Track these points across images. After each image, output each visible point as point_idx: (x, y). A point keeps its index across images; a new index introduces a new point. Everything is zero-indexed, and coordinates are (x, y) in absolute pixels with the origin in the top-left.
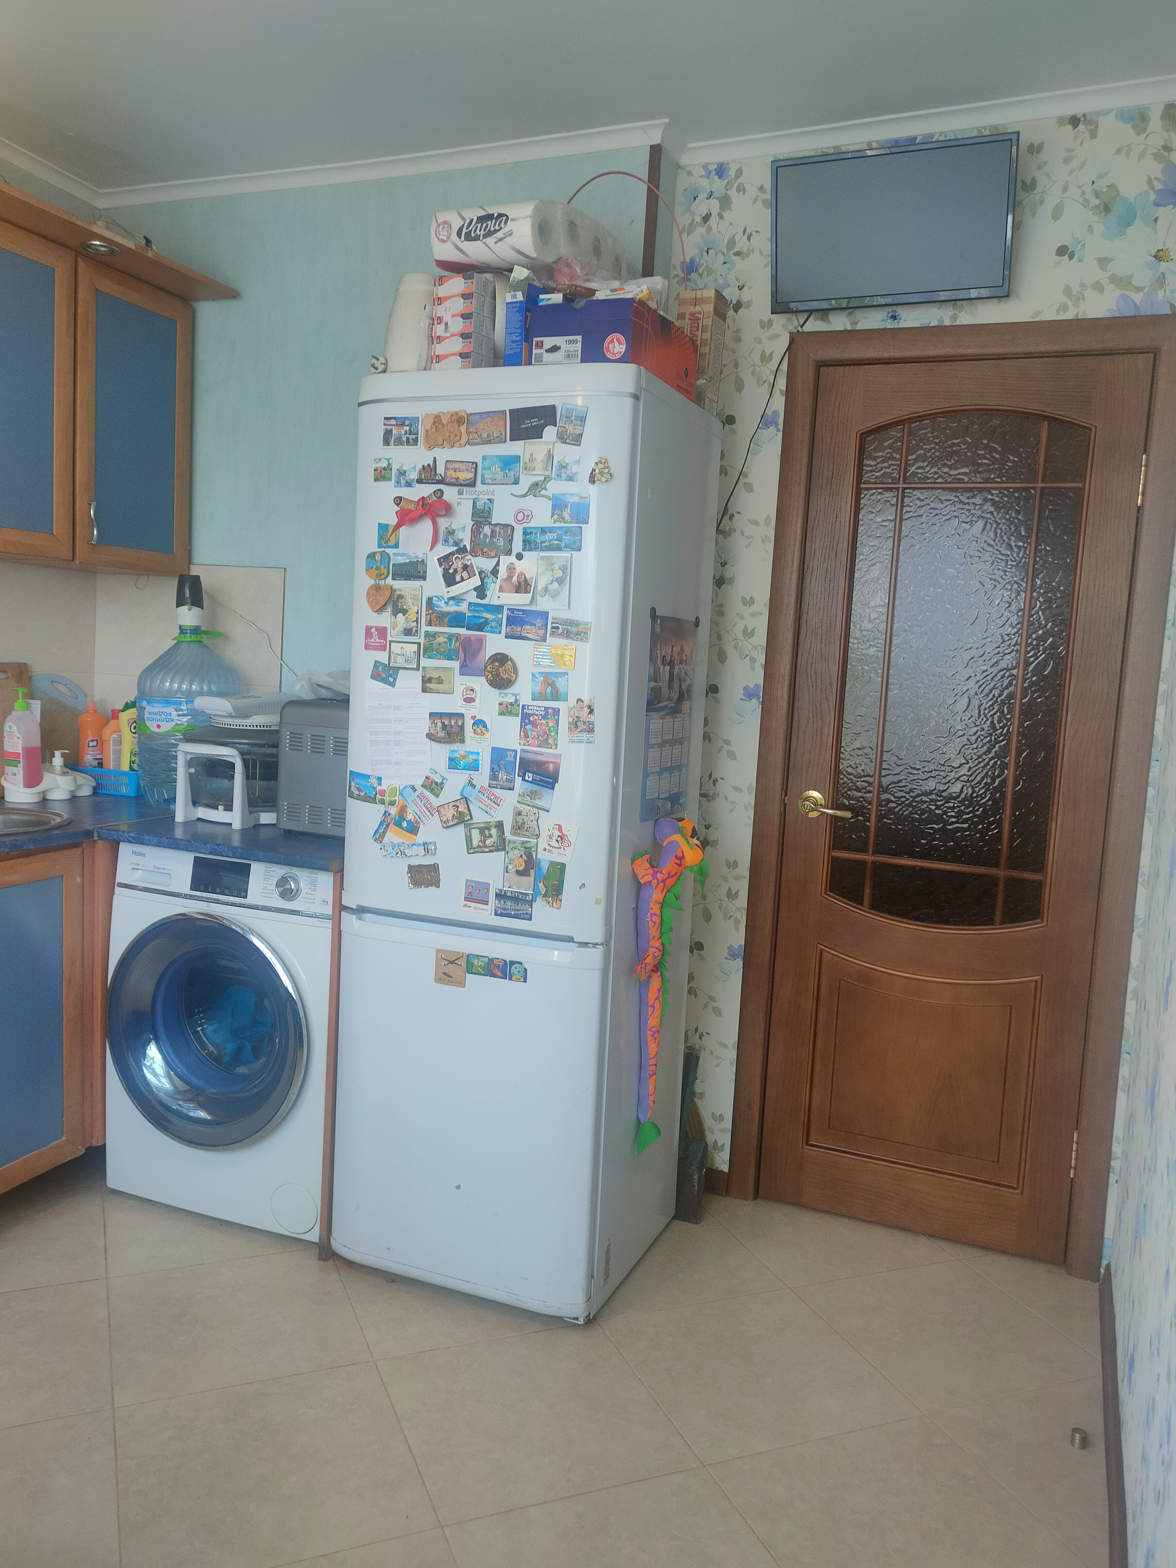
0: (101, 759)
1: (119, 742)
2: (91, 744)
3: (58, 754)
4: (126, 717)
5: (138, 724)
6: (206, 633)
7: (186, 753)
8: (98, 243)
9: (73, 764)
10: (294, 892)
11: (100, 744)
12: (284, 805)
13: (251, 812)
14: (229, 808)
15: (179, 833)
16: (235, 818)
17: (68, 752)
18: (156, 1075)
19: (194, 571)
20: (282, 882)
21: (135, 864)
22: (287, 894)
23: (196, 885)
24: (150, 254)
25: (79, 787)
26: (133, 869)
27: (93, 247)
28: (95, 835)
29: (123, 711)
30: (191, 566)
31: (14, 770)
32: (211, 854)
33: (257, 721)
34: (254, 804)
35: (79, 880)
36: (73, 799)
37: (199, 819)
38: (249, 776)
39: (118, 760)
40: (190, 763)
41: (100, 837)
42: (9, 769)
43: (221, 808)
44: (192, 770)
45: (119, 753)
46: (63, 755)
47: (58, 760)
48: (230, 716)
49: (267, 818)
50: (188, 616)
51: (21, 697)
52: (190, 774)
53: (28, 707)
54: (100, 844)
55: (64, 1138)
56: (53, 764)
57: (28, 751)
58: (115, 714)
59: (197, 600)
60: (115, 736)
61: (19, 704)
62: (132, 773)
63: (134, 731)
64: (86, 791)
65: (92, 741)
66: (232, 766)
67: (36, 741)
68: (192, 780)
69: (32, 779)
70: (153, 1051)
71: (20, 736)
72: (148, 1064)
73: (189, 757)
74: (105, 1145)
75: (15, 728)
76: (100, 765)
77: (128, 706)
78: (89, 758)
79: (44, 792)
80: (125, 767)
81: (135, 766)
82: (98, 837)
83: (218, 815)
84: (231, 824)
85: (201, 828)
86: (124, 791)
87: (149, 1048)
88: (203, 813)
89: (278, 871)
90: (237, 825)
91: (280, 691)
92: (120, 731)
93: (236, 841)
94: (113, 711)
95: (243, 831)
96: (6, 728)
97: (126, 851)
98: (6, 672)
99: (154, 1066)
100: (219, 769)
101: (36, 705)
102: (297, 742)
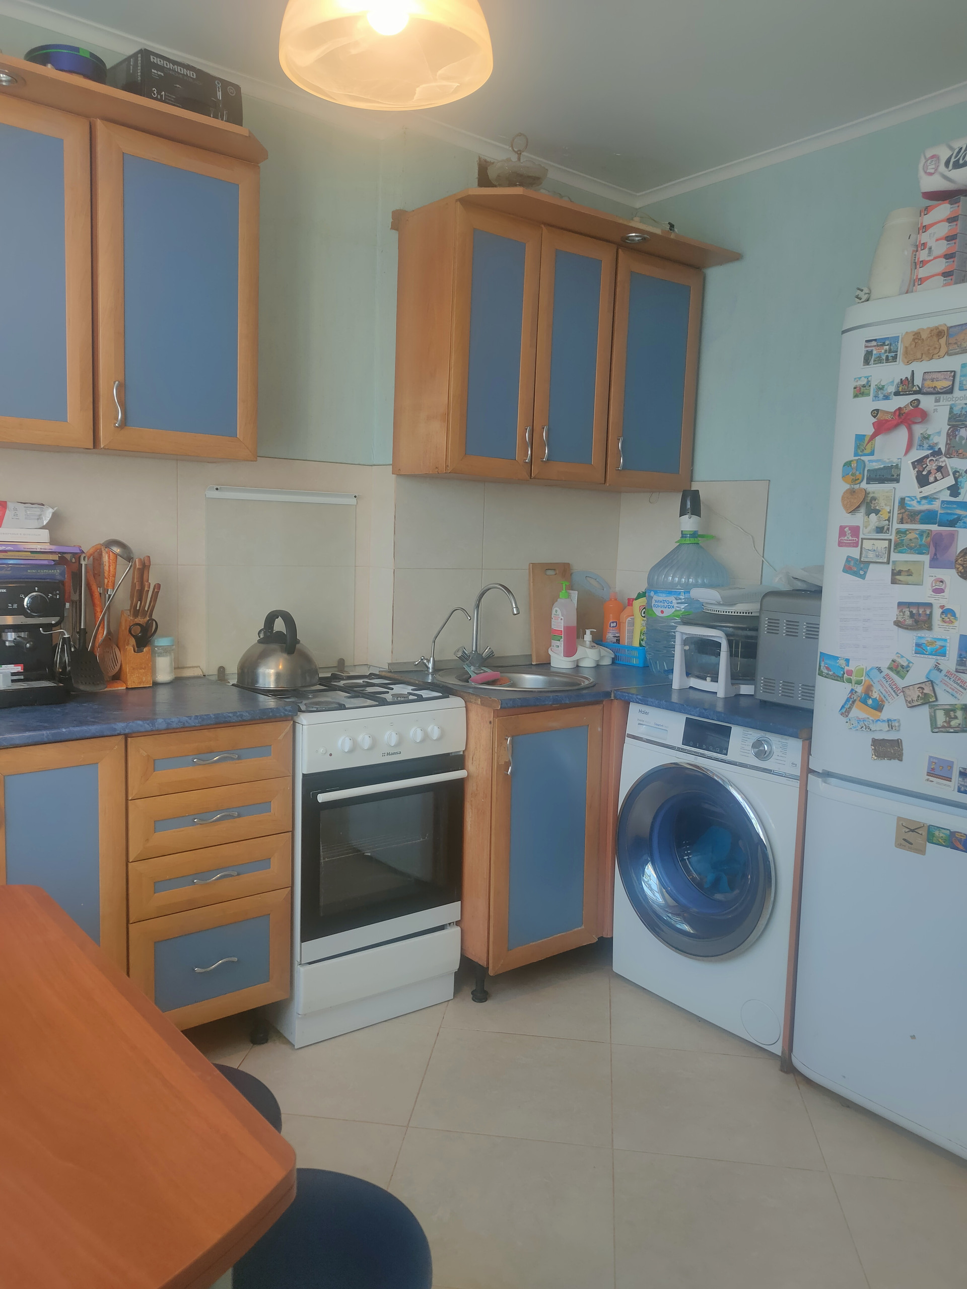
0: (619, 637)
1: (632, 624)
2: (612, 625)
3: (588, 632)
4: (637, 604)
5: (646, 610)
6: (702, 536)
7: (682, 633)
8: (634, 234)
9: (598, 640)
10: (767, 753)
11: (618, 625)
12: (761, 679)
13: (733, 684)
14: (715, 679)
15: (675, 698)
16: (719, 688)
17: (595, 630)
18: (651, 890)
19: (694, 487)
20: (757, 744)
21: (640, 720)
22: (761, 755)
23: (687, 740)
24: (672, 236)
25: (602, 658)
26: (639, 724)
27: (630, 238)
28: (612, 695)
29: (636, 599)
30: (693, 483)
31: (558, 643)
32: (699, 716)
33: (740, 608)
34: (736, 677)
35: (599, 729)
36: (598, 667)
37: (691, 688)
38: (732, 654)
39: (631, 638)
40: (685, 642)
41: (616, 698)
42: (555, 643)
43: (708, 679)
44: (687, 648)
45: (632, 632)
46: (592, 633)
47: (588, 637)
48: (719, 604)
49: (746, 689)
50: (689, 523)
51: (564, 589)
52: (685, 650)
53: (569, 596)
54: (616, 703)
55: (583, 927)
56: (585, 640)
57: (568, 629)
58: (630, 602)
59: (696, 510)
60: (629, 619)
61: (563, 594)
62: (641, 648)
63: (643, 615)
64: (607, 661)
65: (613, 622)
66: (719, 645)
67: (573, 622)
68: (687, 655)
69: (570, 651)
70: (649, 870)
71: (563, 618)
72: (646, 880)
73: (685, 637)
74: (612, 937)
75: (559, 612)
76: (618, 641)
77: (640, 596)
78: (610, 636)
79: (578, 661)
80: (636, 644)
81: (643, 643)
82: (614, 697)
83: (706, 685)
84: (716, 693)
85: (693, 695)
86: (634, 662)
87: (647, 867)
88: (694, 682)
89: (755, 735)
90: (721, 694)
91: (761, 582)
92: (633, 616)
93: (720, 707)
94: (629, 600)
95: (726, 699)
96: (554, 612)
97: (634, 709)
98: (555, 570)
99: (651, 882)
100: (708, 647)
101: (575, 595)
102: (774, 626)
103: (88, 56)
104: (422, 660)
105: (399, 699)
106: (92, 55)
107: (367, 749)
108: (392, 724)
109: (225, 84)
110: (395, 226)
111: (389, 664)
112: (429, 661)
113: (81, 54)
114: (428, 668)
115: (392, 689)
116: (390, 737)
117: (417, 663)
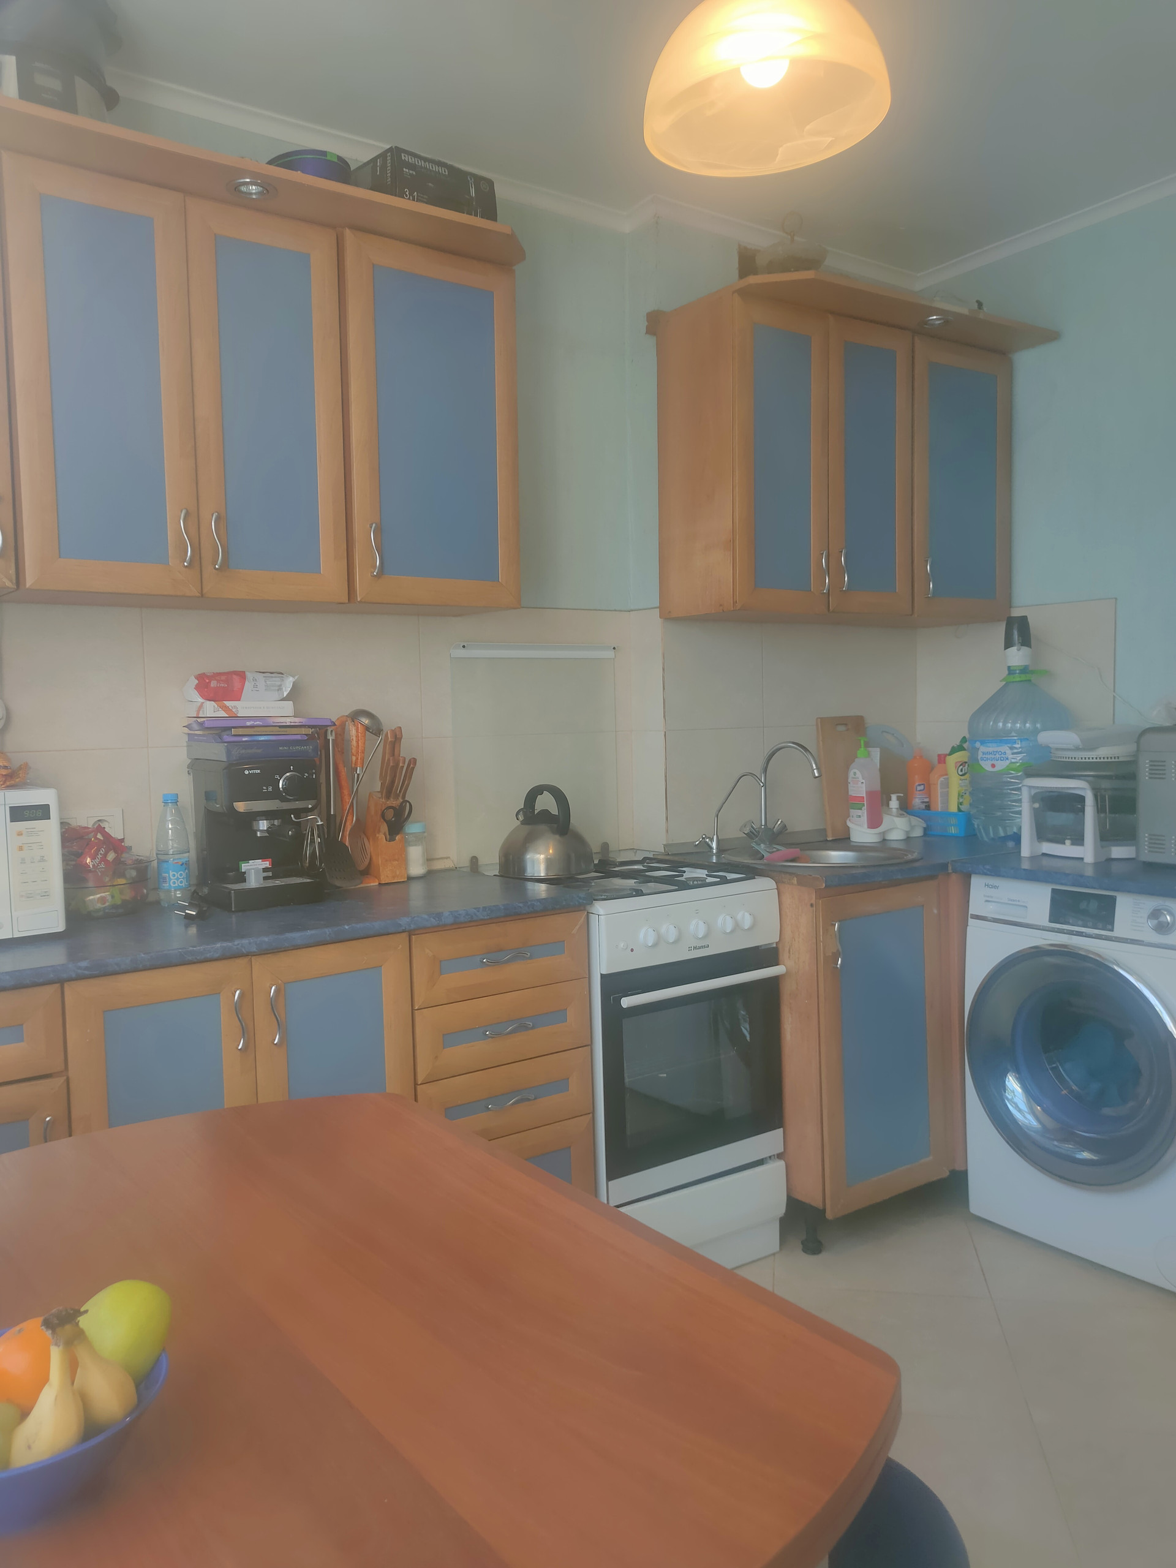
0: (929, 802)
1: (947, 785)
2: (919, 788)
3: (894, 797)
4: (951, 760)
5: (969, 765)
6: (1034, 672)
7: (1030, 788)
8: (935, 317)
9: (908, 807)
10: (1171, 925)
11: (928, 787)
12: (1144, 837)
13: (1102, 847)
14: (1079, 840)
15: (1027, 866)
16: (1087, 852)
17: (902, 795)
18: (1019, 1109)
19: (1021, 613)
20: (1155, 915)
21: (988, 897)
22: (1163, 928)
23: (1055, 917)
24: (982, 316)
25: (912, 828)
26: (986, 901)
27: (930, 322)
28: (949, 868)
29: (950, 754)
30: (1016, 607)
31: (859, 812)
33: (1104, 753)
34: (1106, 837)
36: (908, 839)
37: (1044, 855)
38: (1100, 809)
39: (946, 802)
40: (1035, 798)
41: (951, 871)
42: (854, 812)
43: (1068, 842)
44: (1037, 805)
45: (946, 795)
46: (898, 798)
47: (894, 804)
49: (1122, 852)
50: (1017, 656)
51: (862, 747)
52: (1035, 809)
53: (869, 755)
54: (952, 877)
56: (891, 807)
57: (870, 794)
58: (941, 759)
59: (1026, 641)
60: (941, 779)
61: (861, 752)
63: (964, 772)
65: (920, 785)
66: (1081, 798)
67: (877, 785)
68: (1034, 815)
69: (874, 822)
70: (1012, 1083)
71: (863, 781)
73: (1034, 792)
74: (966, 1171)
75: (858, 775)
76: (929, 807)
77: (956, 749)
78: (917, 801)
79: (884, 833)
80: (954, 809)
83: (1067, 849)
84: (1082, 859)
85: (1049, 863)
88: (1048, 848)
89: (1149, 903)
90: (1089, 858)
92: (947, 775)
93: (1091, 873)
94: (939, 756)
95: (1096, 865)
96: (851, 775)
97: (978, 884)
98: (845, 724)
99: (1017, 1099)
100: (1067, 802)
101: (876, 753)
102: (1158, 770)
103: (336, 160)
104: (703, 838)
105: (695, 882)
106: (339, 158)
107: (673, 943)
108: (697, 912)
109: (478, 179)
110: (650, 331)
111: (665, 846)
112: (712, 840)
113: (328, 158)
114: (711, 848)
115: (685, 872)
116: (697, 928)
117: (697, 843)
